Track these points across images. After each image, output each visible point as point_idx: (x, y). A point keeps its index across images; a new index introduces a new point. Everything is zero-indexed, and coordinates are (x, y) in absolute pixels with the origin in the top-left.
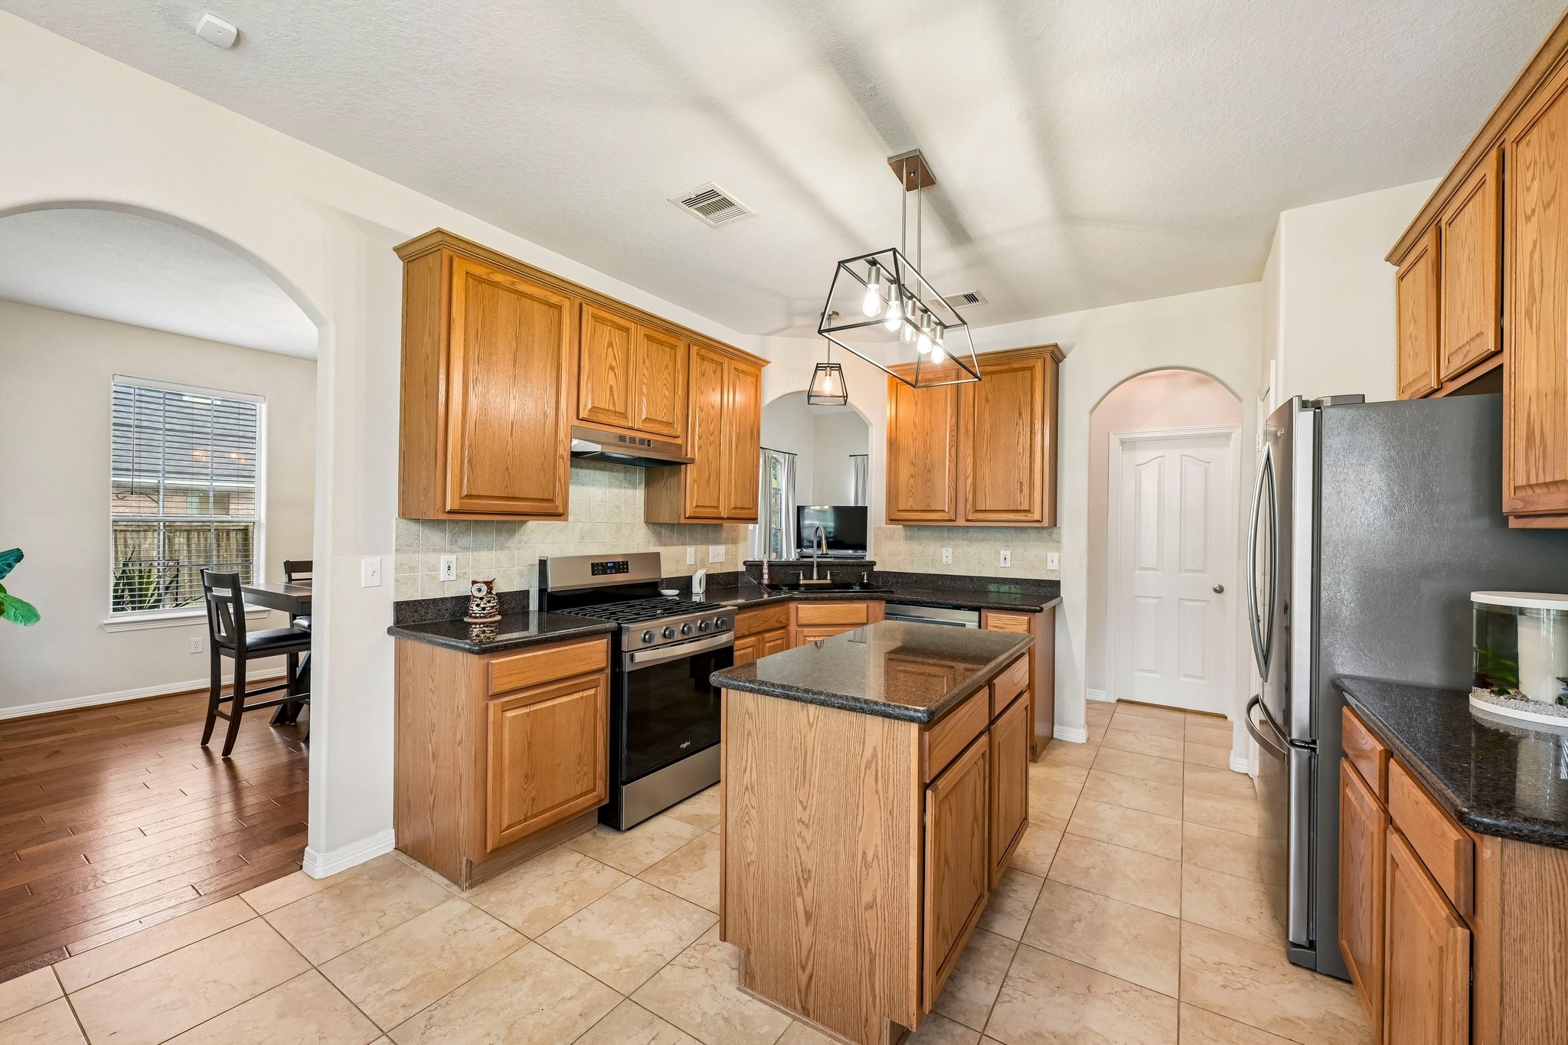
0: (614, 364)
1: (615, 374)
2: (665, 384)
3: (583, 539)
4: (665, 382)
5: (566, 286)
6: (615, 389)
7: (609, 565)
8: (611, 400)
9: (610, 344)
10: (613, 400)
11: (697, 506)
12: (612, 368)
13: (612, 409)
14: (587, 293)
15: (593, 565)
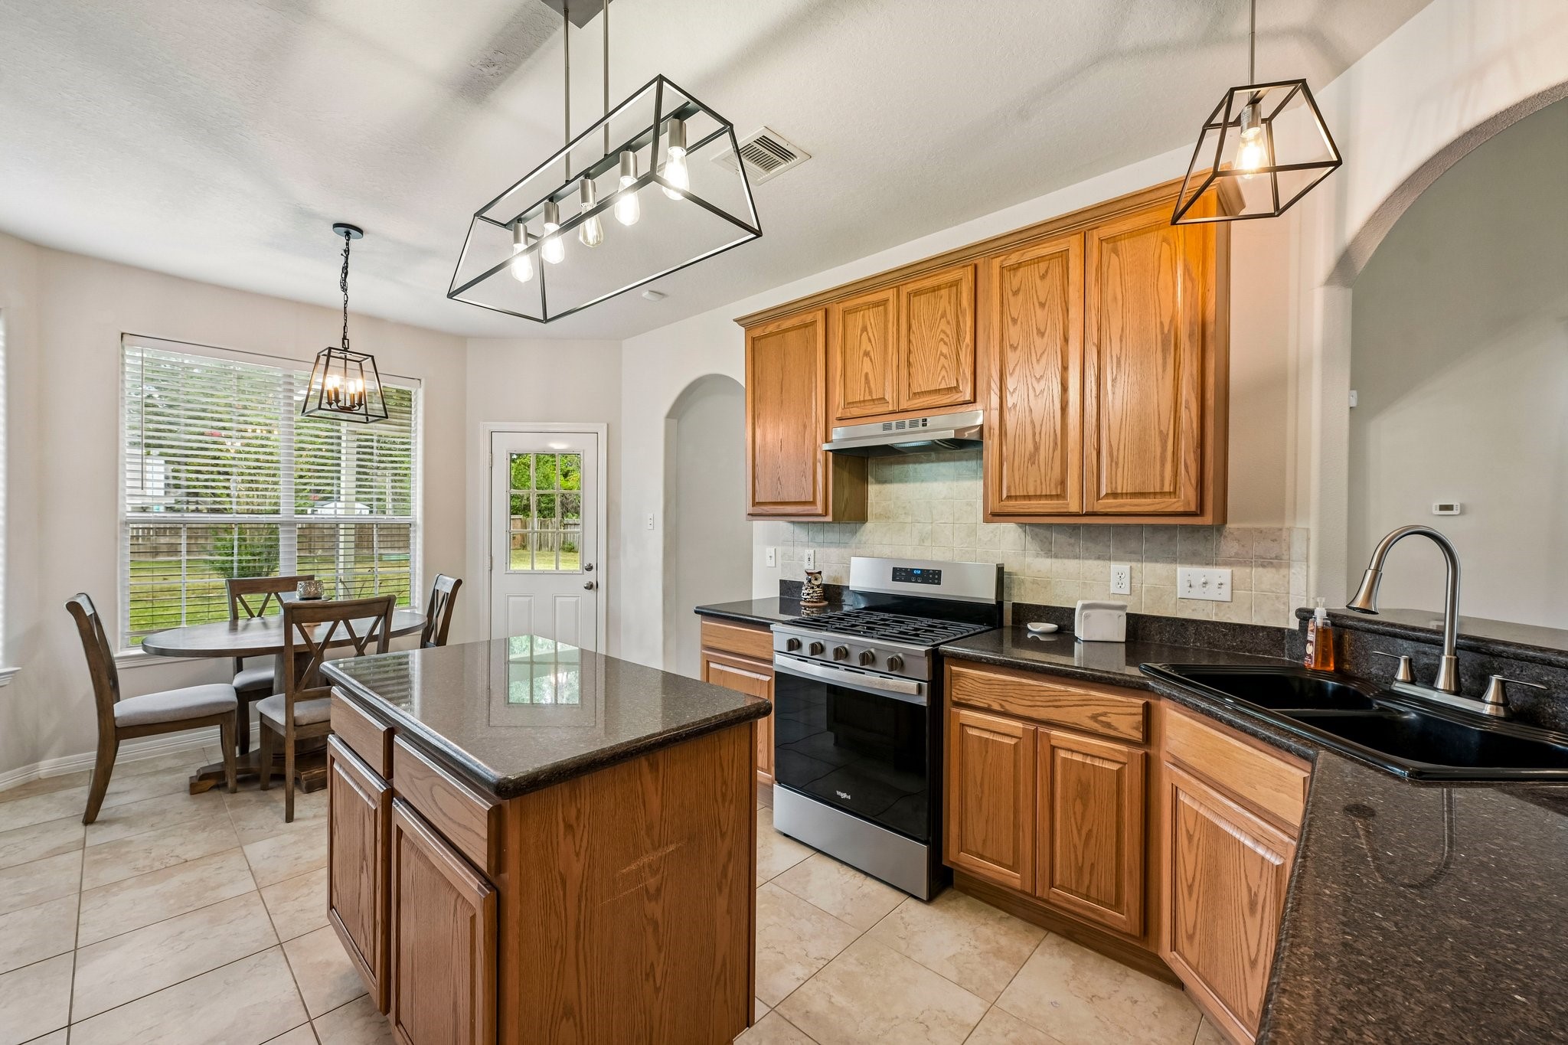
0: (869, 348)
1: (871, 359)
2: (942, 339)
3: (923, 542)
4: (943, 336)
5: (818, 299)
6: (871, 376)
7: (915, 572)
8: (867, 389)
9: (864, 329)
10: (869, 388)
11: (1009, 497)
12: (867, 354)
13: (868, 398)
14: (835, 293)
15: (895, 569)
